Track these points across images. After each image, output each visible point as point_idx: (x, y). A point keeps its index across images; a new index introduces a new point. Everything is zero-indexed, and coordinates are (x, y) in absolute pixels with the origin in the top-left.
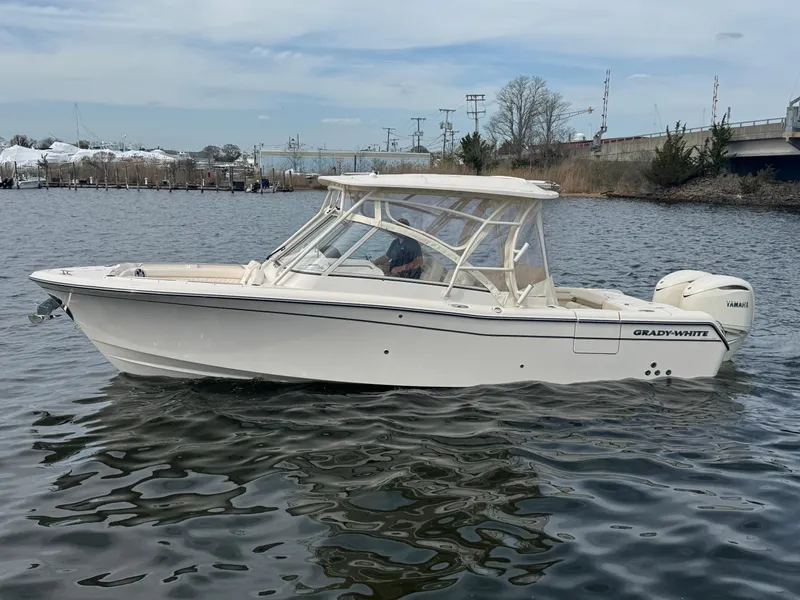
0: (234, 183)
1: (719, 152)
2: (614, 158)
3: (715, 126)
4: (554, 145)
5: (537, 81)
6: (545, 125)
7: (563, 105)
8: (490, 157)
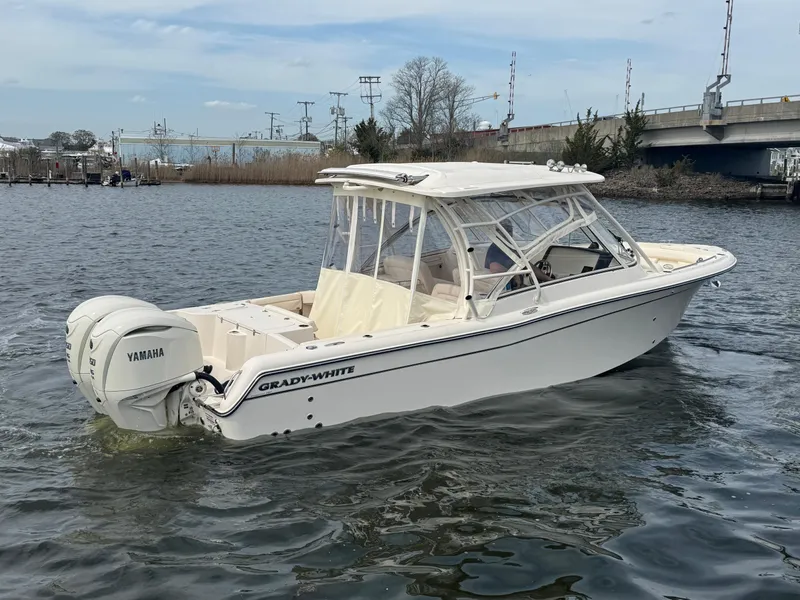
0: (88, 175)
1: (633, 142)
2: (523, 149)
3: (628, 113)
4: (457, 133)
5: (437, 61)
6: (447, 111)
7: (466, 89)
8: (387, 146)
